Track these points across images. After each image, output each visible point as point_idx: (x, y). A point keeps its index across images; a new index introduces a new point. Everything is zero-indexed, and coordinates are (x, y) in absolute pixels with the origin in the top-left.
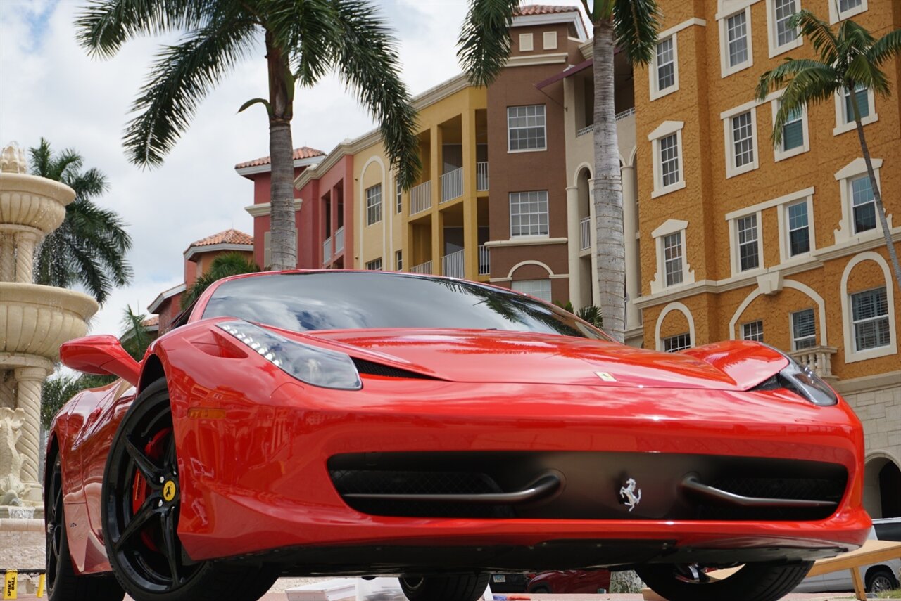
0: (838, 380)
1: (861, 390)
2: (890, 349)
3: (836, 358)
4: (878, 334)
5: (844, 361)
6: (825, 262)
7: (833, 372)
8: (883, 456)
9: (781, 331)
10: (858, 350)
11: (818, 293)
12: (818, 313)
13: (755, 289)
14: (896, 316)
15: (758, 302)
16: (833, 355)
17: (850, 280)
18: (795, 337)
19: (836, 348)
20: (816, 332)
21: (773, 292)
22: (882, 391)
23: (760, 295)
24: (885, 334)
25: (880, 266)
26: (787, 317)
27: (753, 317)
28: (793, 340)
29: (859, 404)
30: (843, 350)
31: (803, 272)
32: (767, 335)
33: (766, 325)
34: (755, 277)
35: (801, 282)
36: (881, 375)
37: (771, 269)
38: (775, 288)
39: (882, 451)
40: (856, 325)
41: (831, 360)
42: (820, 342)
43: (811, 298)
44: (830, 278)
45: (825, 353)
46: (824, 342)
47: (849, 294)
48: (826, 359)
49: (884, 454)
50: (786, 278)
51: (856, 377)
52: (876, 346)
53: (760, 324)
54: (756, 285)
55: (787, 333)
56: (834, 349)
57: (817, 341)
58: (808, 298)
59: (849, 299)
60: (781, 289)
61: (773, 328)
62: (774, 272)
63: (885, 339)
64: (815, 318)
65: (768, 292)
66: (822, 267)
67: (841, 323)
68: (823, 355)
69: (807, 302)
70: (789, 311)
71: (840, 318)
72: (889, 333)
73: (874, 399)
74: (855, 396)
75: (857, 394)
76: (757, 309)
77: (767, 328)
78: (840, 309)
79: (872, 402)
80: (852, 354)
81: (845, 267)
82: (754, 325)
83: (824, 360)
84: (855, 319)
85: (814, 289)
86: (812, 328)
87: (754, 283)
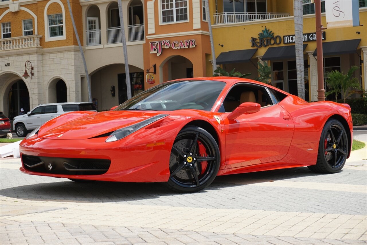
0: (42, 48)
1: (51, 52)
2: (63, 37)
3: (42, 39)
4: (58, 31)
5: (45, 41)
6: (38, 2)
7: (41, 45)
8: (59, 78)
9: (18, 27)
10: (50, 37)
11: (34, 13)
12: (34, 21)
13: (8, 9)
14: (66, 25)
15: (9, 15)
16: (41, 38)
17: (48, 9)
18: (24, 30)
19: (42, 36)
20: (33, 28)
21: (16, 11)
22: (59, 53)
23: (10, 12)
24: (61, 32)
25: (60, 5)
26: (21, 22)
27: (7, 21)
28: (23, 31)
29: (50, 58)
30: (45, 37)
31: (28, 4)
32: (12, 28)
33: (12, 24)
34: (8, 4)
35: (27, 8)
37: (15, 2)
38: (17, 10)
40: (50, 27)
41: (40, 40)
42: (34, 32)
43: (31, 15)
44: (40, 8)
45: (38, 37)
46: (36, 33)
47: (47, 15)
49: (60, 77)
50: (21, 6)
51: (49, 47)
52: (58, 36)
53: (10, 24)
54: (8, 8)
55: (21, 28)
56: (41, 36)
57: (33, 32)
58: (30, 15)
59: (47, 17)
60: (19, 10)
61: (15, 25)
62: (17, 3)
63: (61, 33)
64: (33, 23)
65: (13, 11)
66: (37, 3)
67: (44, 26)
68: (37, 38)
70: (22, 19)
71: (44, 24)
72: (63, 31)
73: (56, 56)
74: (49, 55)
75: (49, 54)
76: (8, 17)
77: (13, 25)
78: (44, 21)
79: (55, 57)
80: (48, 39)
81: (46, 4)
82: (7, 24)
83: (37, 40)
84: (49, 25)
85: (33, 12)
86: (32, 26)
87: (8, 7)
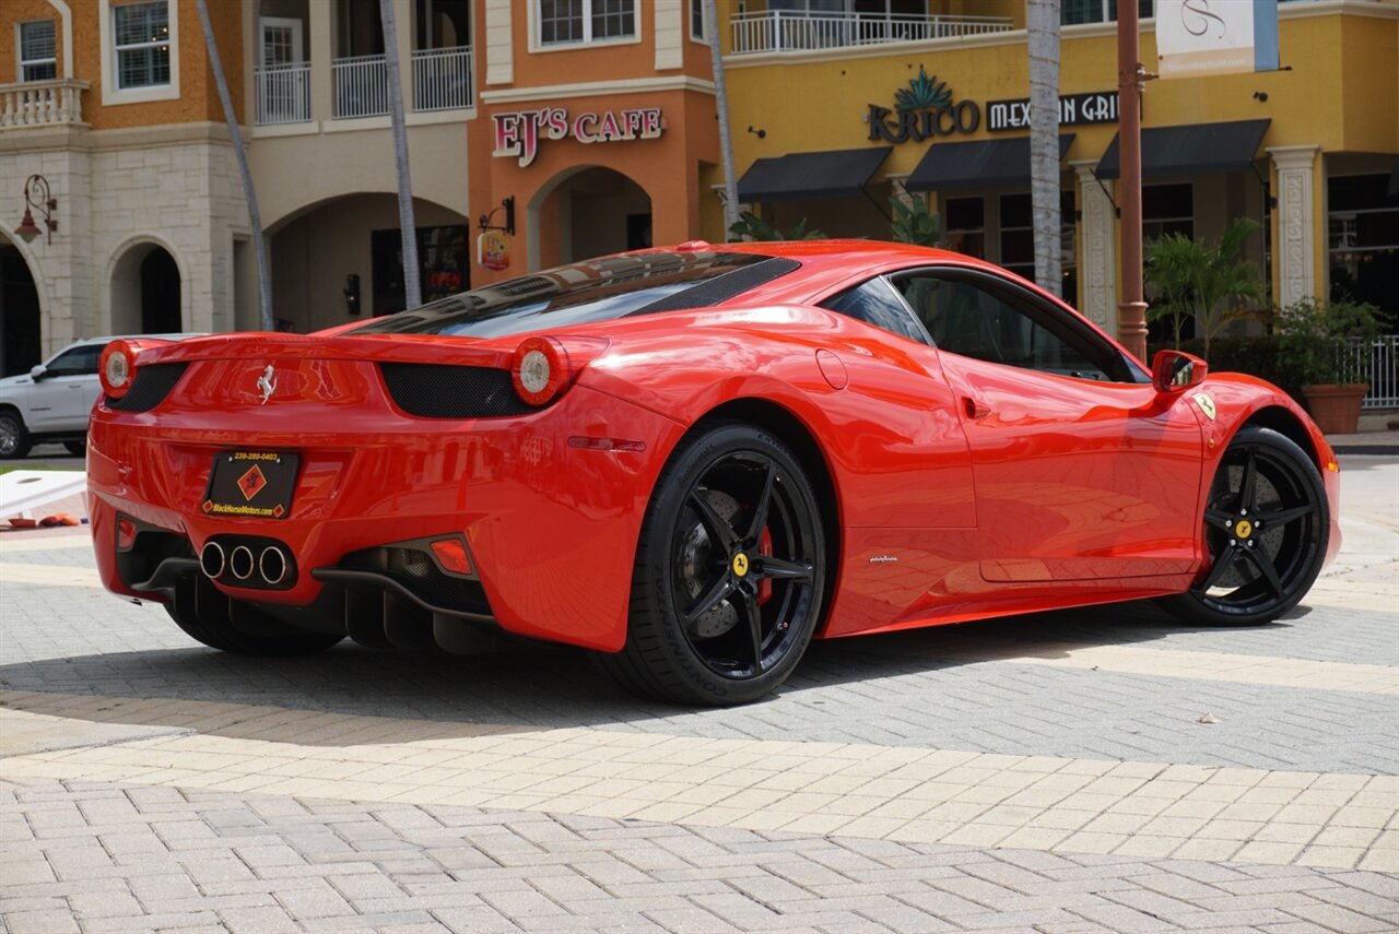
0: (91, 129)
1: (123, 146)
2: (170, 91)
3: (89, 96)
4: (150, 67)
5: (100, 100)
7: (84, 117)
8: (152, 241)
9: (1, 49)
10: (121, 87)
12: (61, 27)
14: (181, 45)
16: (84, 92)
18: (24, 59)
19: (88, 82)
20: (57, 55)
22: (154, 150)
24: (163, 68)
26: (12, 28)
28: (20, 63)
29: (120, 166)
30: (99, 86)
36: (156, 128)
39: (151, 233)
40: (120, 52)
41: (81, 100)
42: (62, 70)
43: (49, 4)
45: (74, 89)
46: (68, 71)
47: (111, 7)
48: (74, 97)
49: (154, 238)
51: (118, 127)
52: (148, 84)
55: (11, 52)
56: (86, 83)
57: (57, 67)
58: (46, 3)
59: (111, 11)
63: (163, 76)
64: (56, 34)
67: (98, 46)
68: (71, 91)
69: (43, 9)
70: (15, 20)
71: (97, 39)
72: (168, 68)
73: (143, 161)
74: (114, 154)
75: (117, 151)
78: (97, 27)
79: (140, 164)
80: (113, 93)
83: (71, 99)
84: (118, 43)
86: (52, 48)
